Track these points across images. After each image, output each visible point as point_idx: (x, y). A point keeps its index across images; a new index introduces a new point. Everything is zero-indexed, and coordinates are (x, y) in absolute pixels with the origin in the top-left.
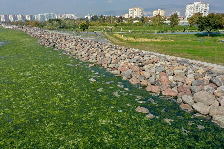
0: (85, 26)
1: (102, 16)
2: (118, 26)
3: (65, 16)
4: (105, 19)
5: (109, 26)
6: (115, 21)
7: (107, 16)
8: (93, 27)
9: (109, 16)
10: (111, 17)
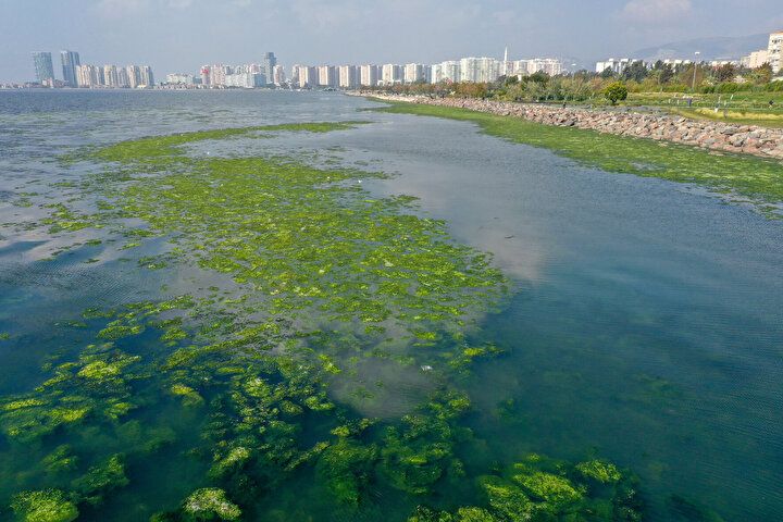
0: (619, 92)
1: (659, 64)
2: (713, 91)
3: (524, 66)
4: (672, 75)
5: (685, 91)
6: (704, 77)
7: (678, 62)
8: (637, 94)
9: (687, 62)
10: (691, 65)
